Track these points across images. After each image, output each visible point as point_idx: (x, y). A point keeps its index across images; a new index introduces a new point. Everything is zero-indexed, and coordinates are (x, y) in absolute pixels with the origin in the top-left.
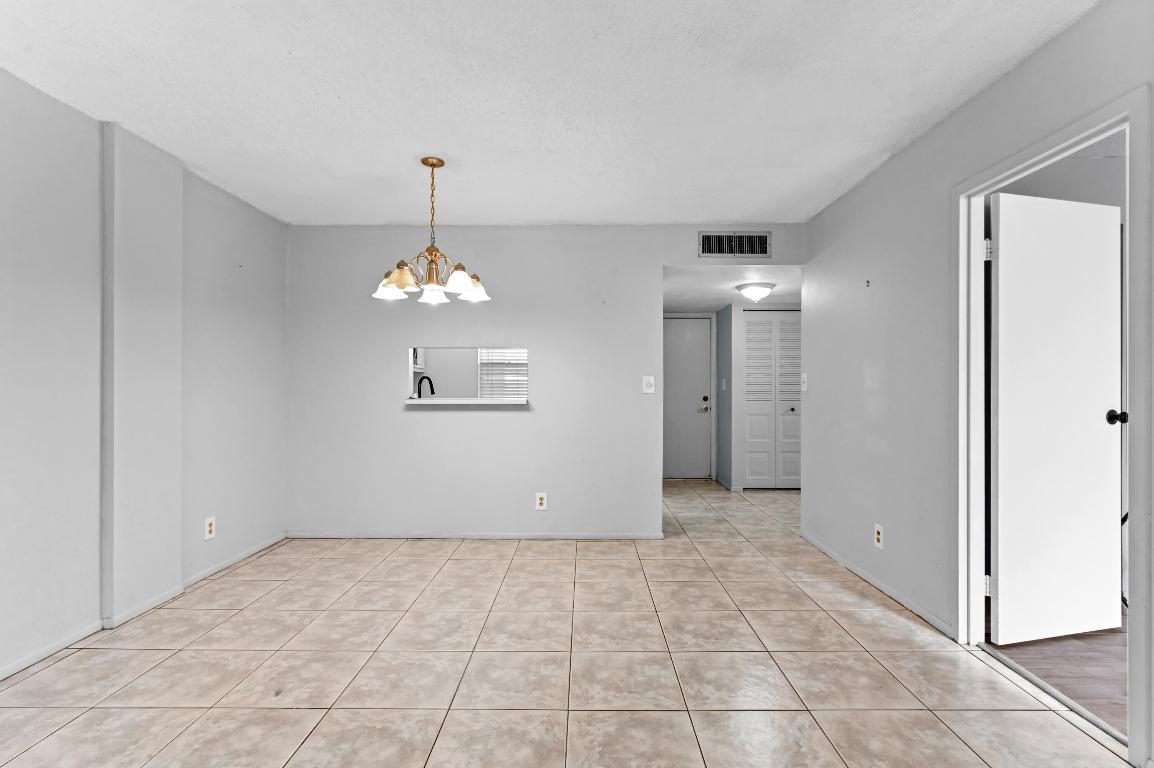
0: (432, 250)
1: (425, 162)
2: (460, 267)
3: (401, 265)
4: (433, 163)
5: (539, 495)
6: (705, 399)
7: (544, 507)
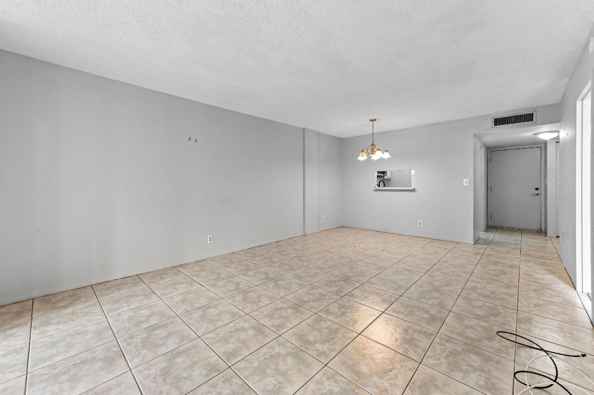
0: (373, 145)
1: (371, 120)
2: (379, 150)
3: (362, 151)
4: (372, 120)
5: (419, 221)
6: (537, 189)
7: (421, 226)
